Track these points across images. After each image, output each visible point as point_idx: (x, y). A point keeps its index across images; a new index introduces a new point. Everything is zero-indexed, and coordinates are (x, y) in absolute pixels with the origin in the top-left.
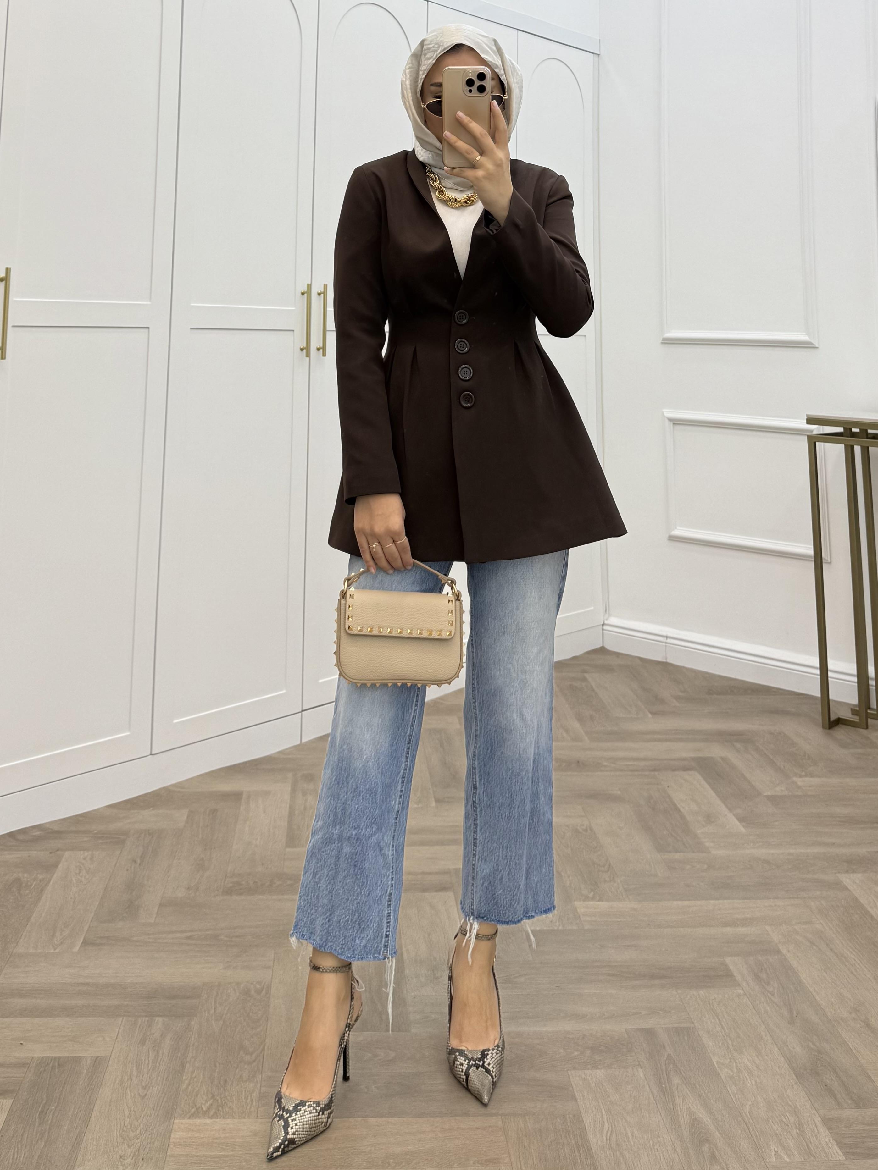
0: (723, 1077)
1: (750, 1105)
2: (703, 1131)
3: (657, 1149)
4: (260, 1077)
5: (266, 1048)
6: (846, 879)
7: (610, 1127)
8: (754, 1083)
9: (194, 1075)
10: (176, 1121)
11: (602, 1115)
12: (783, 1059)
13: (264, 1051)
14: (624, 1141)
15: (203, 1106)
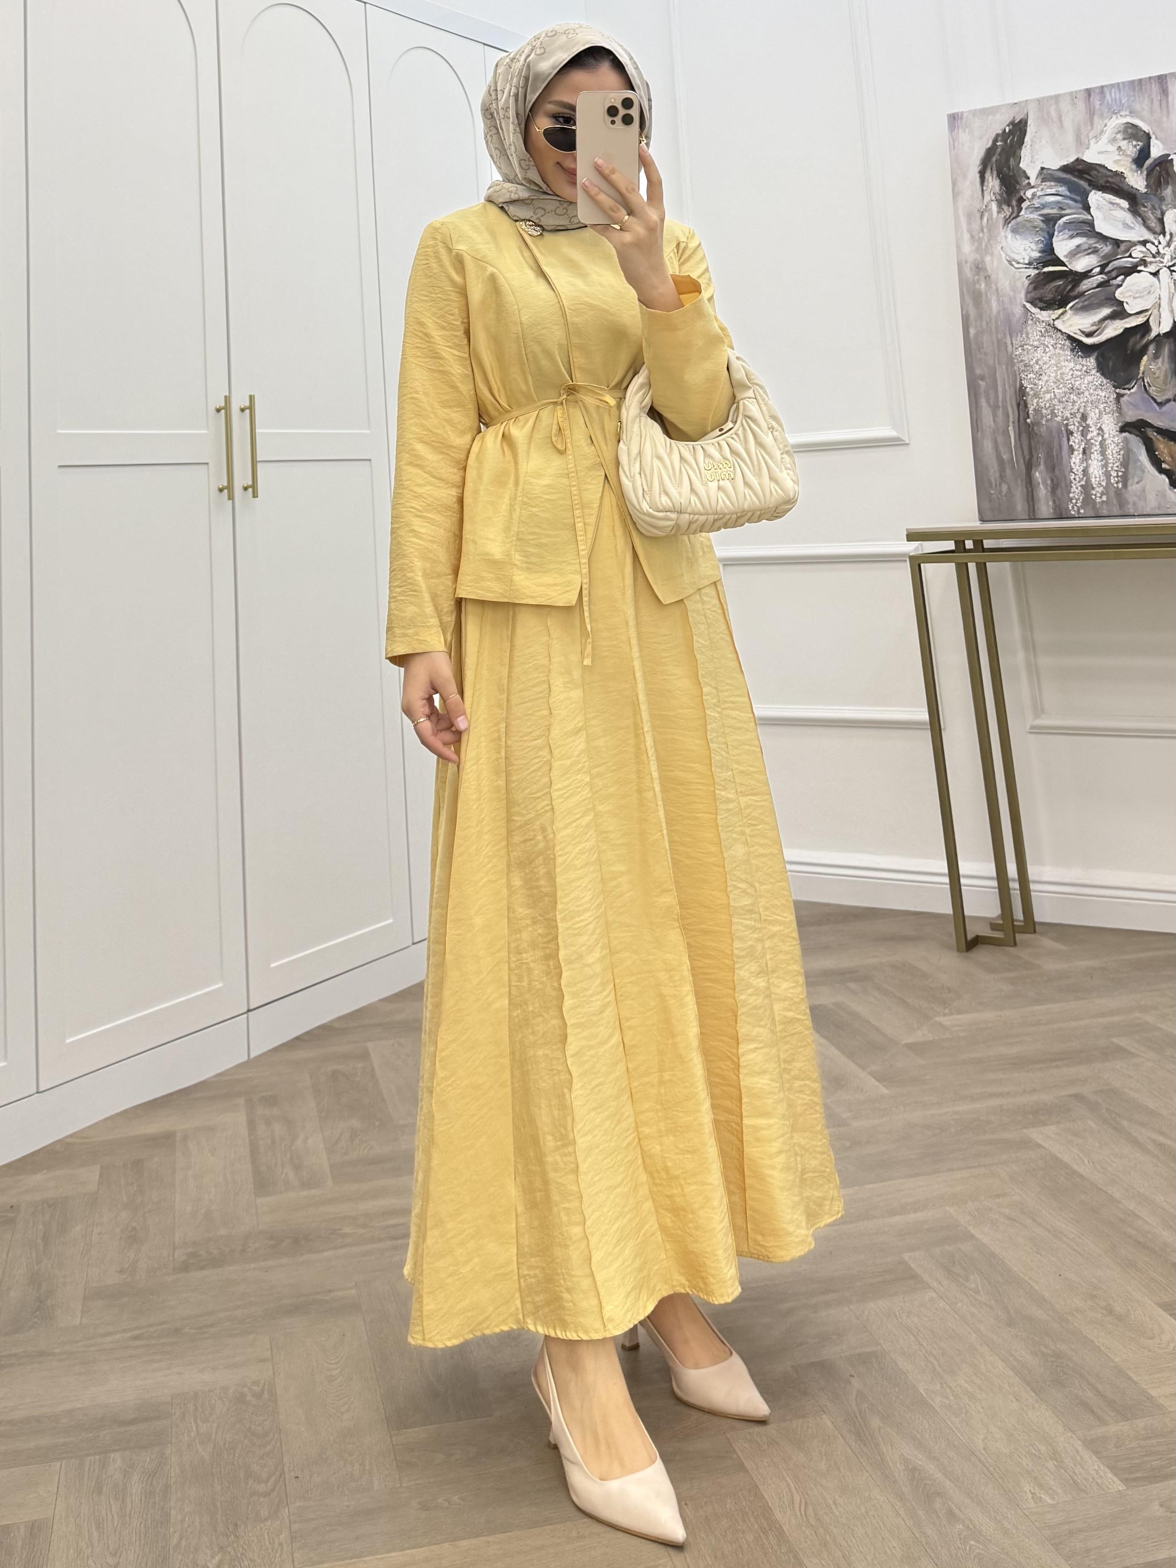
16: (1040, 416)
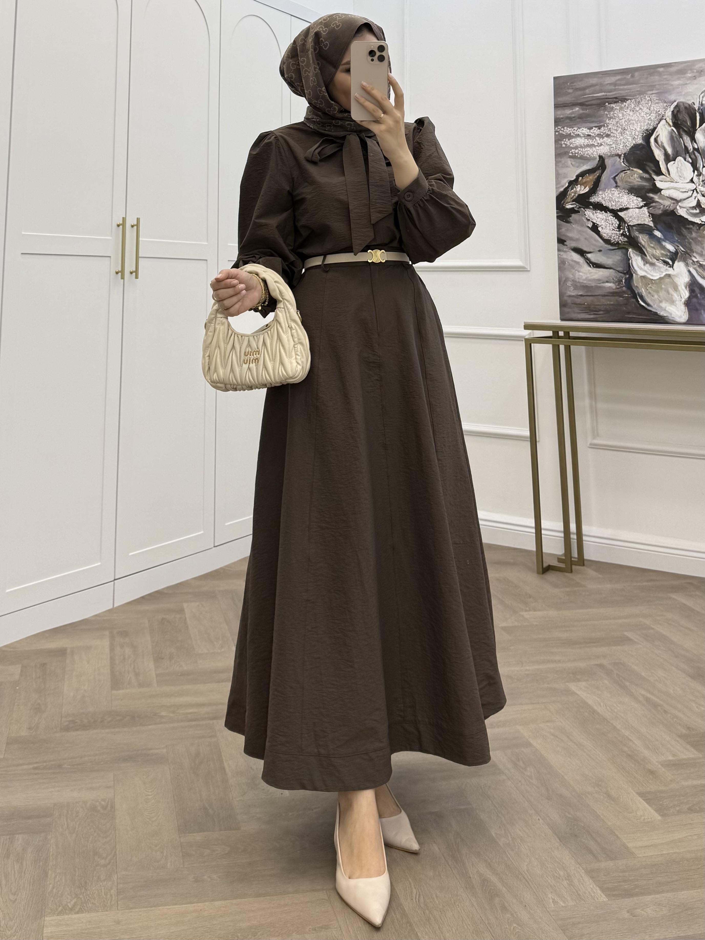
0: (501, 845)
1: (527, 865)
2: (493, 888)
3: (458, 905)
4: (116, 876)
5: (117, 852)
6: (573, 687)
7: (418, 893)
8: (527, 848)
9: (57, 880)
10: (47, 919)
11: (410, 883)
12: (547, 827)
13: (116, 855)
14: (431, 902)
15: (69, 904)
16: (608, 110)
